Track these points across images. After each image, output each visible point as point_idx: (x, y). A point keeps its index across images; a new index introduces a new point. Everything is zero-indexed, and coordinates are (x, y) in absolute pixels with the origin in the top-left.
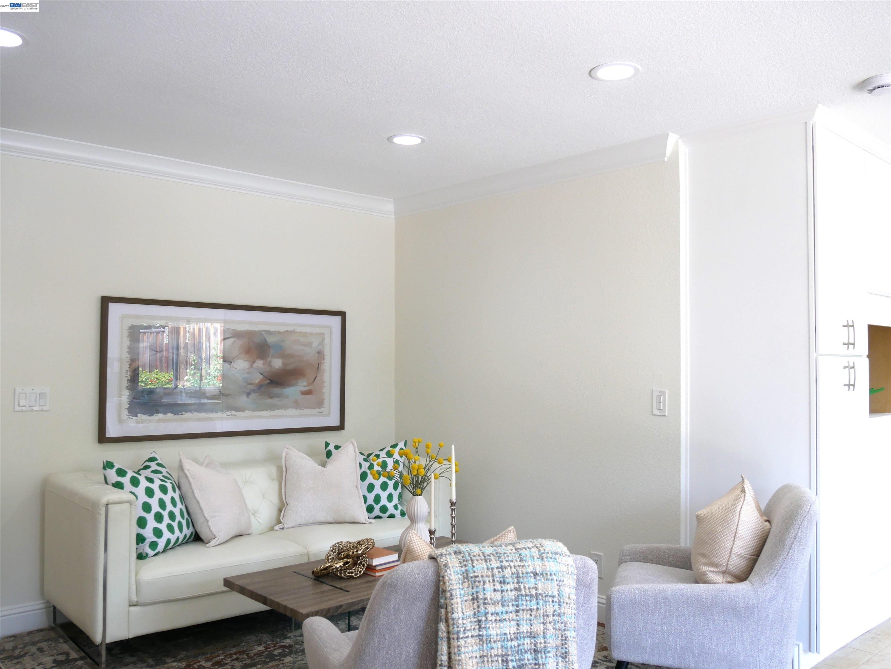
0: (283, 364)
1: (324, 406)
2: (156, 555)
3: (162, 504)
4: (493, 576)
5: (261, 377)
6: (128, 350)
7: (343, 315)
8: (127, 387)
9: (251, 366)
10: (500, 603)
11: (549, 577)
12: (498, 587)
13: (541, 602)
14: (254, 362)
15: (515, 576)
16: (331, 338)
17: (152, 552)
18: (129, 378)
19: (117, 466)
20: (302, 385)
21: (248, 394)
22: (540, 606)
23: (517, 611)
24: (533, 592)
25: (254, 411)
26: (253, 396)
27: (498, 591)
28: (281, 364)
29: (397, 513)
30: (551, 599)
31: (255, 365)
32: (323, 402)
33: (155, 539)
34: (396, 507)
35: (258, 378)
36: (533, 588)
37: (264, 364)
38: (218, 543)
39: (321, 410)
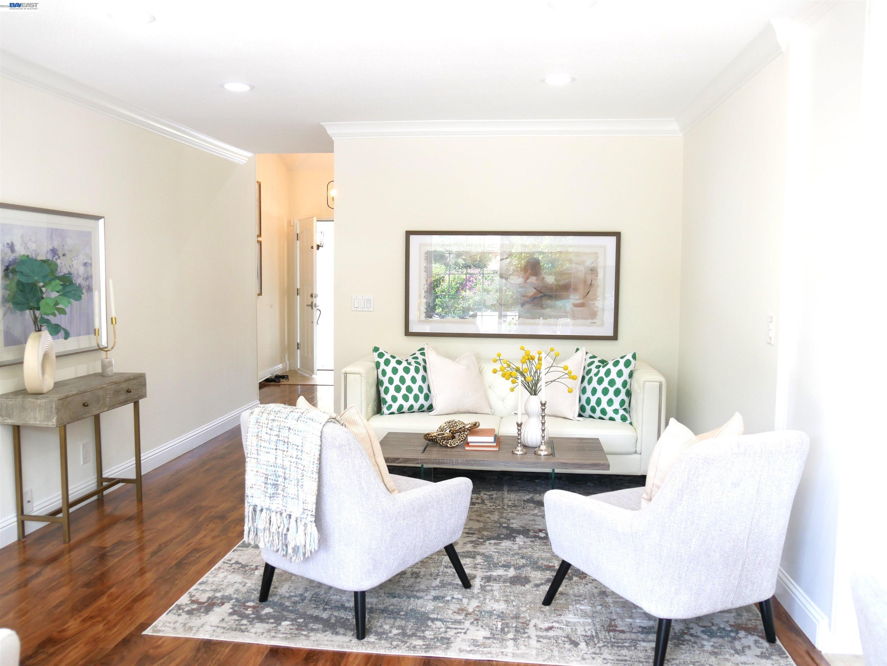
0: (556, 280)
1: (597, 318)
2: (390, 414)
3: (402, 380)
4: (267, 424)
5: (535, 291)
6: (425, 270)
7: (618, 235)
8: (424, 296)
9: (525, 282)
10: (268, 442)
11: (296, 432)
12: (269, 431)
13: (290, 447)
14: (528, 278)
15: (279, 427)
16: (605, 256)
17: (387, 411)
18: (426, 290)
19: (380, 351)
20: (574, 298)
21: (523, 305)
22: (289, 450)
23: (276, 449)
24: (286, 440)
25: (528, 318)
26: (527, 306)
27: (268, 434)
28: (553, 280)
29: (618, 417)
30: (296, 447)
31: (529, 281)
32: (596, 314)
33: (392, 403)
34: (616, 411)
35: (532, 292)
36: (286, 437)
37: (537, 280)
38: (436, 413)
39: (594, 321)
